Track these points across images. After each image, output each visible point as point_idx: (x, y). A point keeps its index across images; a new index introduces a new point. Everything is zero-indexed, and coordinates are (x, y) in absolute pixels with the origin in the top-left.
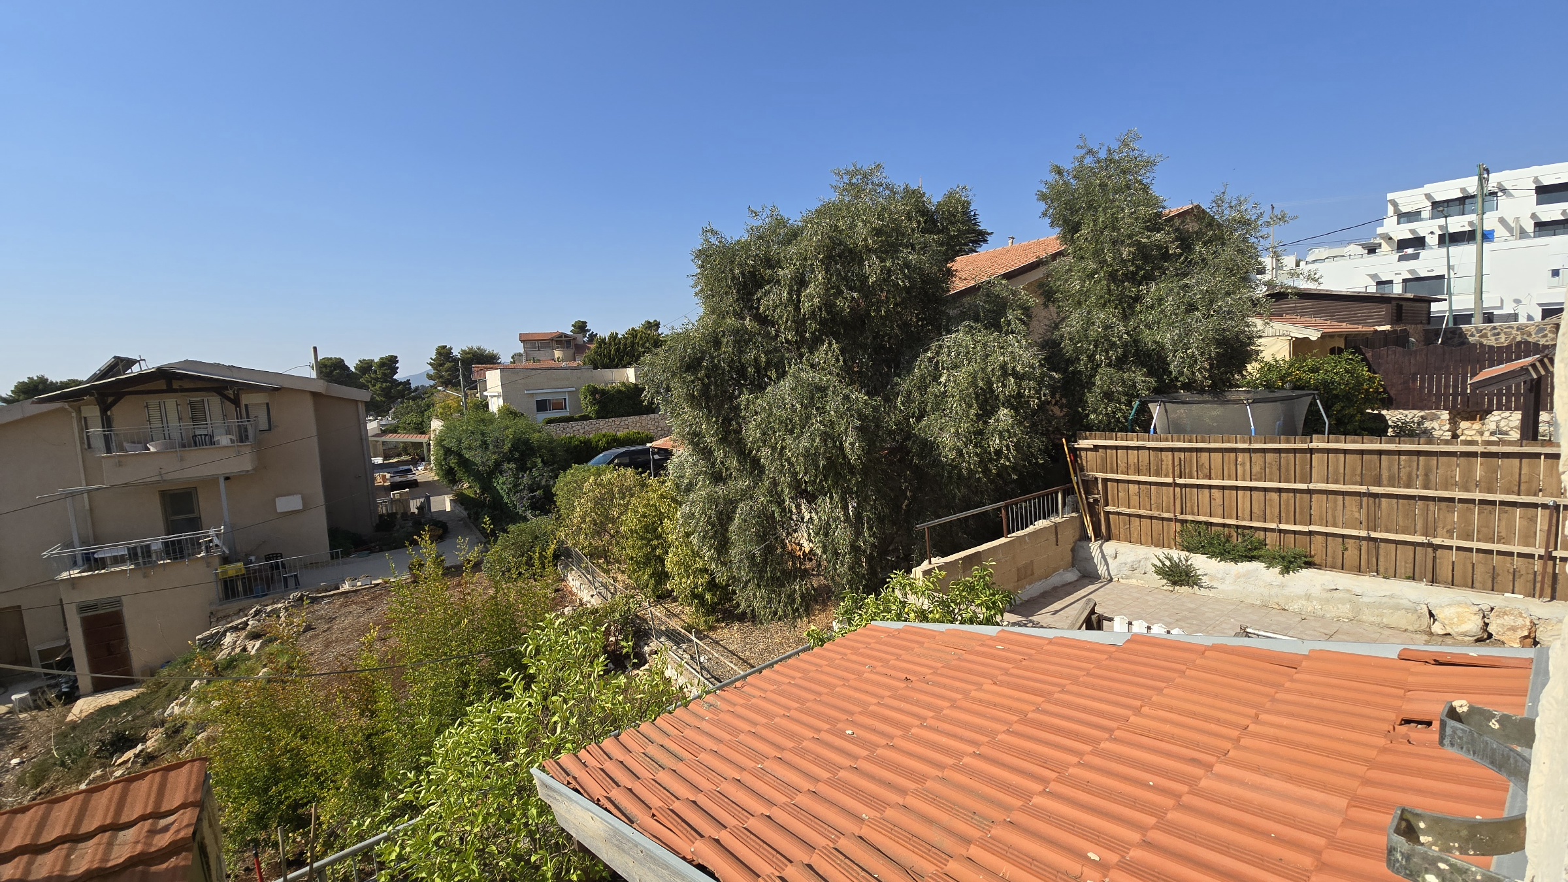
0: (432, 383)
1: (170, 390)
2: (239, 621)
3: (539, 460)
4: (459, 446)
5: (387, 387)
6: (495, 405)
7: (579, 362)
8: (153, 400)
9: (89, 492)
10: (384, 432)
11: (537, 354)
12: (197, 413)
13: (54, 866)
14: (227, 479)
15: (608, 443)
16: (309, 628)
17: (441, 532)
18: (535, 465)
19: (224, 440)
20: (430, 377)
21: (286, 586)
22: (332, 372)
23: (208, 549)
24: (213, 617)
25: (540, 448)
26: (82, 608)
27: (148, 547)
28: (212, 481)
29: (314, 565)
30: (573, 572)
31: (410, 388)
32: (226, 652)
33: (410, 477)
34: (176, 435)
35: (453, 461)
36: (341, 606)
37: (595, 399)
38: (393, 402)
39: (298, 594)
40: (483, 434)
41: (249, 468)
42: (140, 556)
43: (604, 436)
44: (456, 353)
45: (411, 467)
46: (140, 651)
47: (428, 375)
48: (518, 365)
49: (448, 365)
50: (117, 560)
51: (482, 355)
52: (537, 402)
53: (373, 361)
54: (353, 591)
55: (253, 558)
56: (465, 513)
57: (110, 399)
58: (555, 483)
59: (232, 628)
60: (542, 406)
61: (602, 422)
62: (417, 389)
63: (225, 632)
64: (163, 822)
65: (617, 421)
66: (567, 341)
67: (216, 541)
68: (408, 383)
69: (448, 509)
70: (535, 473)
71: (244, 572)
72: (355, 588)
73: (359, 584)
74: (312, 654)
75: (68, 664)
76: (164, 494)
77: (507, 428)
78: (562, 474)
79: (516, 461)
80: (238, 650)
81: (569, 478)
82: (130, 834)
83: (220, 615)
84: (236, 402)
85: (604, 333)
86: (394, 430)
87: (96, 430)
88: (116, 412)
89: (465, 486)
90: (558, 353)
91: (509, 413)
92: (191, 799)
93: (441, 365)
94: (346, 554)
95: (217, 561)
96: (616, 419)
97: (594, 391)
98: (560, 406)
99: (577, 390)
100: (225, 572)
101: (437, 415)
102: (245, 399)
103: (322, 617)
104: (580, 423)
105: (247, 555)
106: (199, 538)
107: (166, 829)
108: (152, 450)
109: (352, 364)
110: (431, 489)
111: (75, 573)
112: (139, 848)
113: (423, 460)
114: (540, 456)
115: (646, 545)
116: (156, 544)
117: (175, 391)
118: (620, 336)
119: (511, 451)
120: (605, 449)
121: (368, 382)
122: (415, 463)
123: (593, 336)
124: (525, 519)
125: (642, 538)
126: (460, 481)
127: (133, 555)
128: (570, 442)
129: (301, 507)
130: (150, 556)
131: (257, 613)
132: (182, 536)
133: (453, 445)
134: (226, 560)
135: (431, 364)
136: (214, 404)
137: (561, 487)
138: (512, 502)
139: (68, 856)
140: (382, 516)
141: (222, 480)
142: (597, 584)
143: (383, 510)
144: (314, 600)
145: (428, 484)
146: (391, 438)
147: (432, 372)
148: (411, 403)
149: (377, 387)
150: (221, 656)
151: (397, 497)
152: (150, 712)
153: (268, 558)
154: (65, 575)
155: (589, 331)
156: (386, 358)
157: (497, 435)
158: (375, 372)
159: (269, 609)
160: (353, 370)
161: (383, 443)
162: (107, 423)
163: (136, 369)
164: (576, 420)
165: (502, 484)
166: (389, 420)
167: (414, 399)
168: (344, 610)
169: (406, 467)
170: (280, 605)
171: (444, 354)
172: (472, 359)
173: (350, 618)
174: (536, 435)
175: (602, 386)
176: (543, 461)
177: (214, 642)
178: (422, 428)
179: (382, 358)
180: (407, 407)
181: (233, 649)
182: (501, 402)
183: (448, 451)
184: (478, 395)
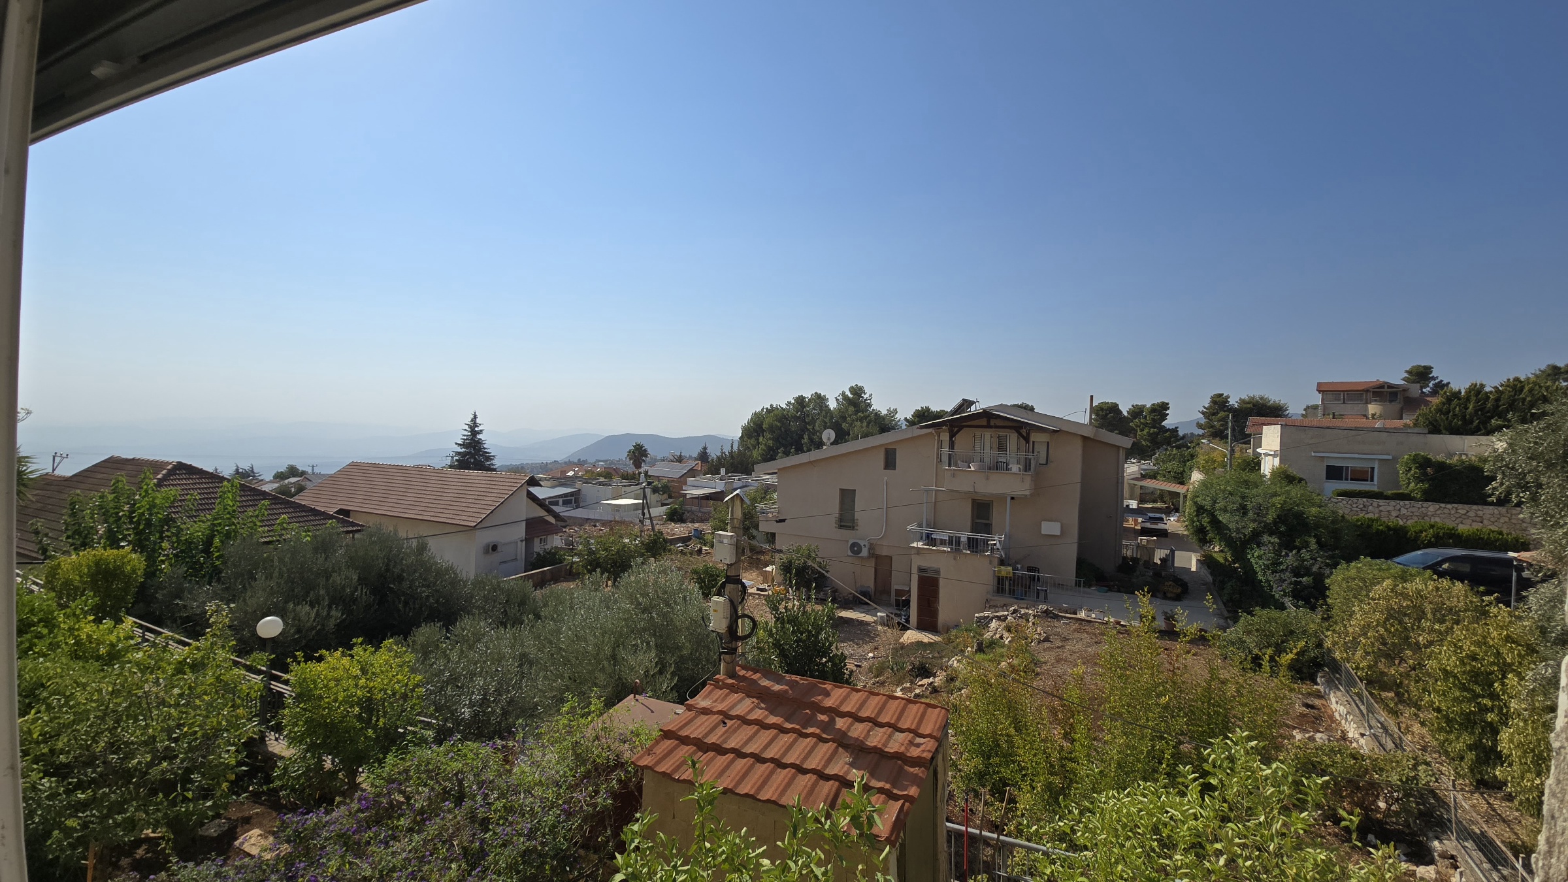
0: (1201, 432)
1: (988, 426)
2: (1002, 613)
3: (1313, 541)
4: (1213, 506)
5: (1154, 433)
6: (1268, 466)
7: (1408, 420)
8: (978, 432)
9: (936, 491)
10: (1144, 477)
11: (1339, 408)
12: (1002, 447)
13: (861, 733)
14: (1012, 498)
15: (1436, 536)
16: (1047, 640)
17: (1179, 590)
18: (1306, 545)
19: (1015, 468)
20: (1200, 426)
21: (1038, 597)
22: (1107, 415)
23: (992, 550)
24: (988, 605)
25: (1317, 526)
26: (922, 570)
27: (959, 538)
28: (1002, 498)
29: (1060, 586)
30: (1339, 694)
31: (1178, 435)
32: (991, 634)
33: (1160, 526)
34: (987, 460)
35: (1205, 520)
36: (1075, 630)
37: (1425, 474)
38: (1159, 448)
39: (1044, 607)
40: (1243, 498)
41: (1027, 493)
42: (954, 542)
43: (1432, 526)
44: (1233, 401)
45: (1164, 516)
46: (944, 614)
47: (1198, 423)
48: (1311, 421)
49: (1222, 414)
50: (943, 542)
51: (1264, 405)
52: (1328, 467)
53: (1145, 406)
54: (1087, 621)
55: (1019, 566)
56: (1210, 579)
57: (956, 429)
58: (1332, 573)
59: (997, 616)
60: (1334, 473)
61: (1432, 507)
62: (1184, 437)
63: (993, 618)
64: (918, 740)
65: (1462, 509)
66: (1391, 393)
67: (998, 546)
68: (1175, 430)
69: (1194, 569)
70: (1305, 554)
71: (1011, 575)
72: (1089, 619)
73: (1093, 616)
74: (1045, 663)
75: (907, 603)
76: (974, 501)
77: (1275, 495)
78: (1344, 565)
79: (1281, 535)
80: (998, 636)
81: (1352, 572)
82: (900, 736)
83: (992, 603)
84: (1027, 439)
85: (1460, 384)
86: (1153, 476)
87: (945, 450)
88: (958, 438)
89: (1217, 549)
90: (1373, 408)
91: (1284, 476)
92: (935, 734)
93: (1214, 414)
94: (1088, 584)
95: (996, 561)
96: (1460, 506)
97: (1424, 463)
98: (1362, 475)
99: (1395, 459)
100: (999, 571)
101: (1199, 468)
102: (1034, 437)
103: (1058, 634)
104: (1393, 503)
105: (1016, 563)
106: (988, 540)
107: (918, 745)
108: (972, 469)
109: (1125, 410)
110: (1178, 541)
111: (920, 545)
112: (902, 749)
113: (1177, 510)
114: (1315, 536)
115: (1469, 701)
116: (964, 537)
117: (991, 427)
118: (1488, 389)
119: (1275, 522)
120: (1430, 545)
121: (1137, 426)
122: (1168, 512)
123: (1440, 386)
124: (1282, 607)
125: (1464, 688)
126: (1210, 542)
127: (951, 542)
128: (1369, 526)
129: (1059, 534)
130: (959, 545)
131: (1015, 611)
132: (979, 536)
133: (1207, 504)
134: (1002, 562)
135: (1203, 413)
136: (1013, 439)
137: (1339, 579)
138: (1267, 581)
139: (869, 731)
140: (1125, 558)
141: (1009, 499)
142: (1373, 722)
143: (1128, 553)
144: (1056, 617)
145: (1176, 536)
146: (1150, 484)
147: (1203, 421)
148: (1175, 451)
149: (1145, 432)
150: (987, 636)
151: (1144, 543)
152: (941, 658)
153: (1030, 569)
154: (915, 545)
155: (1434, 378)
156: (1158, 404)
157: (1261, 501)
158: (1146, 417)
159: (1023, 611)
160: (1126, 414)
161: (1141, 487)
162: (952, 446)
163: (973, 408)
164: (1387, 498)
165: (1259, 558)
166: (1148, 465)
167: (1178, 447)
168: (1076, 635)
169: (1158, 515)
170: (1031, 612)
171: (1219, 403)
172: (1251, 409)
173: (1080, 644)
174: (1314, 510)
175: (1440, 458)
176: (1318, 543)
177: (984, 623)
178: (1181, 479)
179: (1153, 405)
180: (1170, 455)
181: (995, 634)
182: (1277, 461)
183: (1200, 509)
184: (1250, 451)
